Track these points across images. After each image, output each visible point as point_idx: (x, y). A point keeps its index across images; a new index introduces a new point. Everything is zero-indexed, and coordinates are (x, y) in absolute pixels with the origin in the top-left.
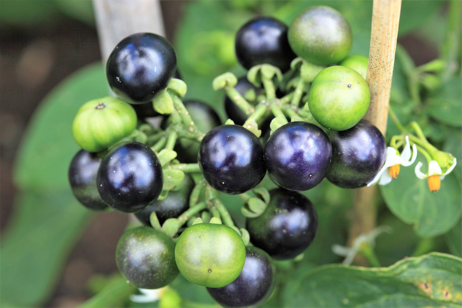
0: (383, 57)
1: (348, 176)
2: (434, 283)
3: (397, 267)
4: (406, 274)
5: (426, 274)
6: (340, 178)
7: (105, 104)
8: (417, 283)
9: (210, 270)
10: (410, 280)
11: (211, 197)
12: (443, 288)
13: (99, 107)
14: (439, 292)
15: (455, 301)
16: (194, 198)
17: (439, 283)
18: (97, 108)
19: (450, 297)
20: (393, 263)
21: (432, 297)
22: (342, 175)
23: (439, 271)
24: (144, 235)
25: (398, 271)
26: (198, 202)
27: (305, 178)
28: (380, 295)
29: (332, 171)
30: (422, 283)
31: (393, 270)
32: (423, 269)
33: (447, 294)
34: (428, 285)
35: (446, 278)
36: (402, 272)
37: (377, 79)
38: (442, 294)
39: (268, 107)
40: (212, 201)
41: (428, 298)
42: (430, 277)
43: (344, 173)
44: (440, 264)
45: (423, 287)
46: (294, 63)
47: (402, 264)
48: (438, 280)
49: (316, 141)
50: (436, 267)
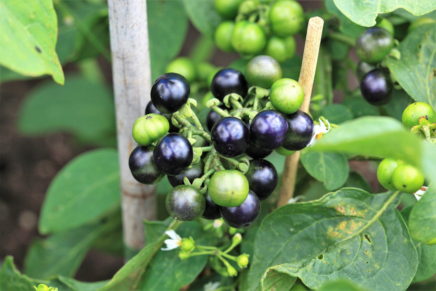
0: (311, 68)
1: (297, 140)
2: (345, 206)
3: (324, 199)
4: (329, 202)
5: (340, 201)
6: (292, 142)
7: (151, 116)
8: (336, 207)
9: (233, 193)
10: (332, 206)
11: (218, 165)
12: (351, 209)
13: (148, 118)
14: (349, 211)
15: (358, 216)
16: (206, 168)
17: (348, 206)
18: (147, 118)
19: (355, 214)
20: (321, 197)
21: (345, 214)
22: (293, 140)
23: (348, 199)
24: (185, 187)
25: (325, 201)
26: (209, 170)
27: (277, 138)
28: (313, 221)
29: (287, 139)
30: (339, 207)
31: (322, 200)
32: (339, 199)
33: (353, 212)
34: (342, 208)
35: (352, 202)
36: (327, 202)
37: (306, 84)
38: (350, 212)
39: (242, 112)
40: (217, 167)
41: (343, 216)
42: (343, 203)
43: (294, 139)
44: (347, 194)
45: (339, 209)
46: (250, 90)
47: (326, 197)
48: (347, 204)
49: (280, 118)
50: (346, 196)
